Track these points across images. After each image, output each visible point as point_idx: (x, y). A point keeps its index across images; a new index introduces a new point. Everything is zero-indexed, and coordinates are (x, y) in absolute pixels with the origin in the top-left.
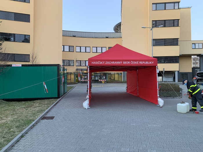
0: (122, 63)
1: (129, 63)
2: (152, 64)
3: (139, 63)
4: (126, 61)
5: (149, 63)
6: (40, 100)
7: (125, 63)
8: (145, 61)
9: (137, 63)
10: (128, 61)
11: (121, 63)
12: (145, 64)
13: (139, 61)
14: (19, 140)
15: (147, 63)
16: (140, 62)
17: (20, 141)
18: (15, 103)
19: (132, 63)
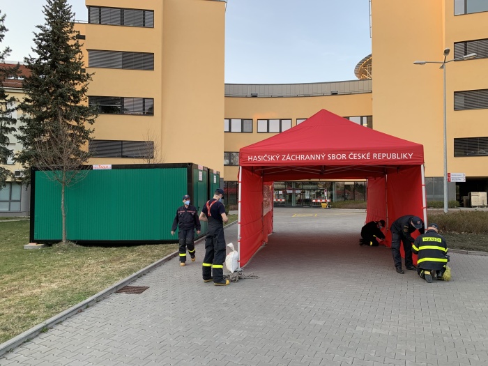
0: (326, 157)
1: (344, 156)
2: (409, 160)
3: (371, 156)
4: (336, 152)
5: (399, 156)
6: (149, 246)
7: (333, 157)
8: (389, 151)
9: (366, 156)
10: (341, 151)
11: (321, 157)
12: (389, 161)
13: (372, 151)
14: (32, 339)
15: (394, 156)
16: (375, 156)
17: (34, 340)
18: (95, 251)
19: (352, 156)
